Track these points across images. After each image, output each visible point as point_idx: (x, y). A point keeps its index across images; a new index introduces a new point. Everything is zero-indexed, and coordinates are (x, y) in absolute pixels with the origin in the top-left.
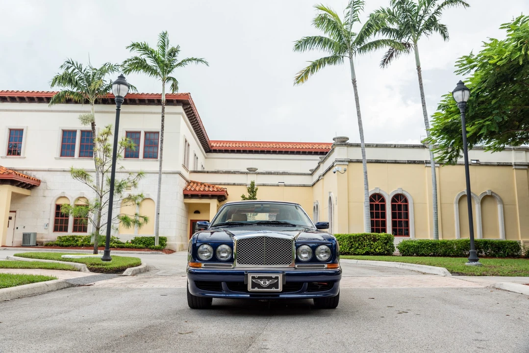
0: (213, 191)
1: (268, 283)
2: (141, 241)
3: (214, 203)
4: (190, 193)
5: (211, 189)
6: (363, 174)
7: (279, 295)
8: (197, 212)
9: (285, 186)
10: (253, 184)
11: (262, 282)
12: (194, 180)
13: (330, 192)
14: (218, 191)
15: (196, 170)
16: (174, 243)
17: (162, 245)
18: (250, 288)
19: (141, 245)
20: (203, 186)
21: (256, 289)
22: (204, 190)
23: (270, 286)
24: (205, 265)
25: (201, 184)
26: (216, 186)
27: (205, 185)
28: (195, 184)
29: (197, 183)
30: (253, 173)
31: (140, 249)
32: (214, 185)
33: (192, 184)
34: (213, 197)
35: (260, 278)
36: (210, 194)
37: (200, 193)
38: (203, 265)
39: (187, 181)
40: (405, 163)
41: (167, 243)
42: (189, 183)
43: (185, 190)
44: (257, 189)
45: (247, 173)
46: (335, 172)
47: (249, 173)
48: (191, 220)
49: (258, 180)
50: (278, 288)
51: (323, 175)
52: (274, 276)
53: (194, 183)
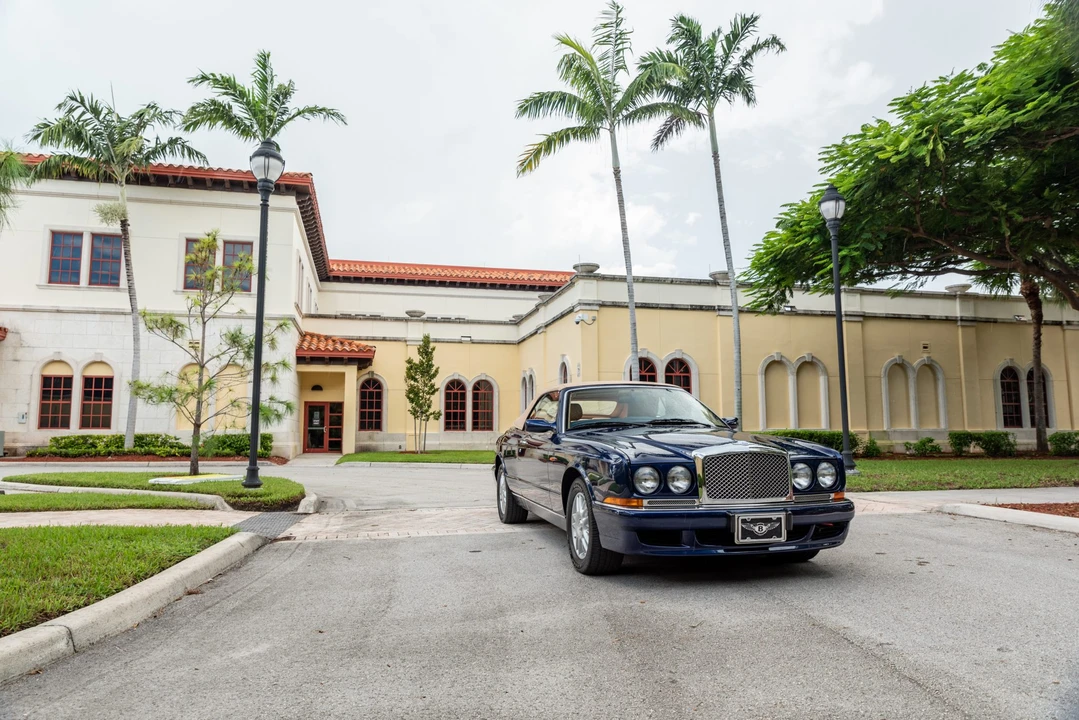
0: (352, 351)
1: (764, 528)
2: (225, 443)
3: (351, 373)
4: (308, 354)
5: (347, 348)
6: (630, 326)
7: (767, 549)
8: (317, 388)
9: (473, 342)
10: (427, 340)
11: (756, 529)
12: (310, 331)
13: (563, 356)
14: (360, 351)
15: (313, 312)
16: (285, 444)
17: (266, 448)
18: (739, 540)
19: (227, 451)
20: (330, 342)
21: (749, 540)
22: (335, 350)
23: (769, 534)
24: (649, 503)
25: (327, 338)
26: (355, 342)
27: (334, 341)
28: (315, 339)
29: (319, 337)
30: (417, 321)
31: (226, 457)
32: (350, 340)
33: (308, 338)
34: (350, 361)
35: (754, 521)
36: (346, 356)
37: (327, 355)
38: (645, 502)
39: (301, 333)
40: (687, 309)
41: (273, 444)
42: (303, 336)
43: (300, 348)
44: (433, 349)
45: (406, 320)
46: (578, 323)
47: (411, 320)
48: (306, 403)
49: (435, 331)
50: (781, 536)
51: (546, 326)
52: (774, 516)
53: (312, 336)
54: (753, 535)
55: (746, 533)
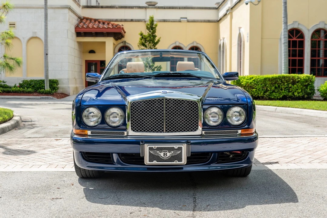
0: (108, 28)
1: (168, 154)
2: (30, 85)
3: (110, 42)
4: (82, 31)
5: (105, 26)
8: (92, 52)
9: (188, 21)
11: (162, 154)
12: (87, 16)
13: (240, 28)
14: (113, 28)
15: (89, 5)
16: (67, 86)
17: (54, 88)
18: (147, 161)
19: (30, 89)
20: (97, 23)
21: (155, 162)
22: (98, 27)
23: (172, 159)
24: (92, 133)
25: (95, 20)
26: (112, 23)
27: (99, 22)
28: (89, 21)
29: (91, 20)
30: (152, 8)
32: (109, 22)
33: (84, 21)
34: (108, 34)
36: (105, 31)
37: (93, 31)
38: (89, 132)
39: (79, 17)
41: (59, 86)
42: (81, 19)
43: (77, 27)
44: (156, 26)
45: (145, 8)
46: (247, 4)
47: (148, 8)
48: (86, 61)
49: (158, 15)
50: (181, 161)
51: (232, 8)
52: (176, 146)
53: (87, 19)
54: (159, 159)
55: (152, 158)
